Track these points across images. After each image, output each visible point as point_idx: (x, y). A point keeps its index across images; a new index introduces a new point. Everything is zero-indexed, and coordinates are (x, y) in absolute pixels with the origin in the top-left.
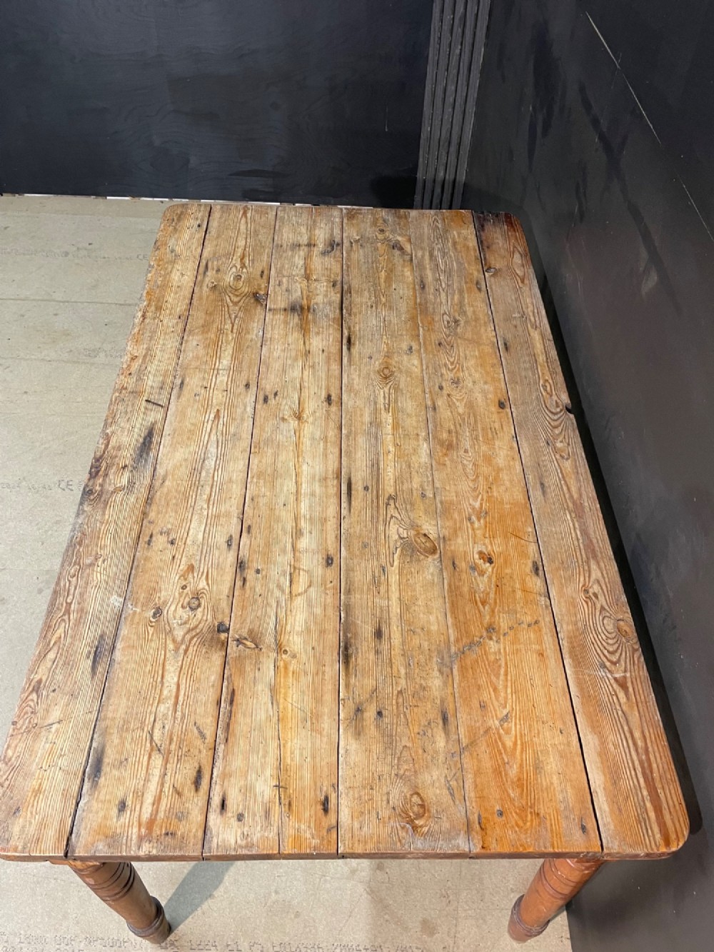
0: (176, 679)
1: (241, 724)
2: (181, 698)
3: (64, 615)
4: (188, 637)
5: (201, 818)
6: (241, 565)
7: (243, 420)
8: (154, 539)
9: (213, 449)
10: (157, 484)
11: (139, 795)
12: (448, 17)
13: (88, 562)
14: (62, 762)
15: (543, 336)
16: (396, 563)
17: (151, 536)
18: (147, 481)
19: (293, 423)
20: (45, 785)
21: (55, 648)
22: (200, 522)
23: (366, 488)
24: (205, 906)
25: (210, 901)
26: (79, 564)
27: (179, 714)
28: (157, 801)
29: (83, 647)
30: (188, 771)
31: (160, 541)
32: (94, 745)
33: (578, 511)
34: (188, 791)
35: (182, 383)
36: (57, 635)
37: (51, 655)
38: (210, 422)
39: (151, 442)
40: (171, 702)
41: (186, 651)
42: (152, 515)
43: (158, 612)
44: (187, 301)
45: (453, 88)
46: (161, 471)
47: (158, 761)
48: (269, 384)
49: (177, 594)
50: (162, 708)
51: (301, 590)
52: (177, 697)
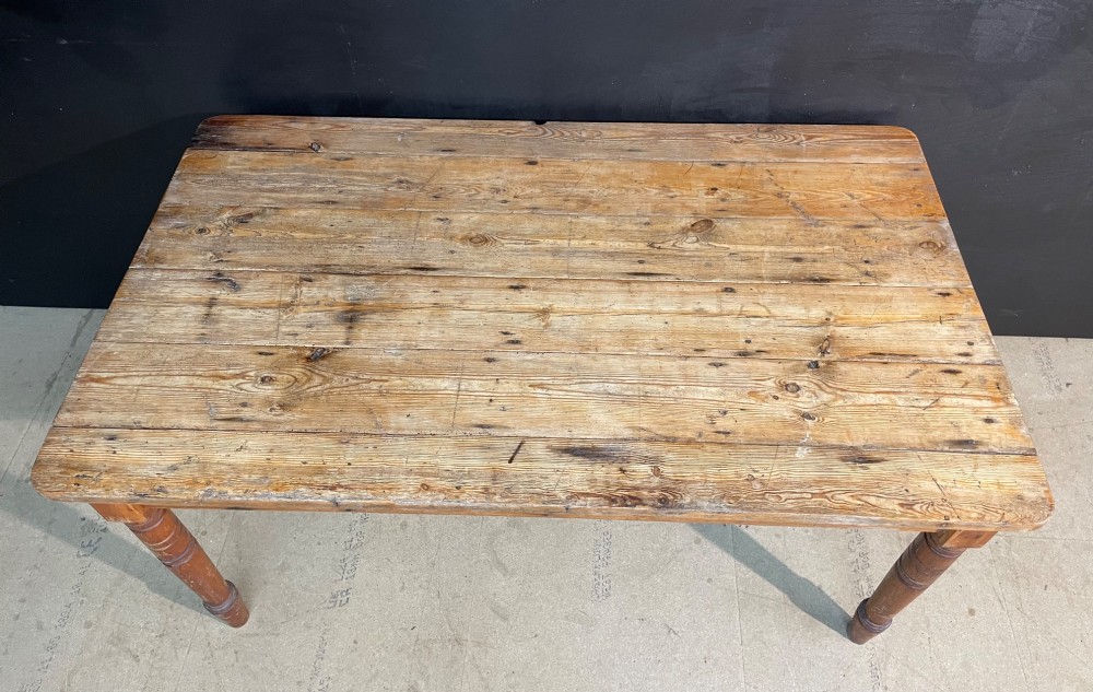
0: (872, 395)
1: (899, 346)
2: (888, 389)
3: (826, 497)
4: (827, 390)
5: (980, 368)
6: (744, 354)
7: (545, 362)
9: (593, 387)
10: (644, 434)
11: (976, 410)
13: (758, 486)
14: (969, 471)
16: (726, 246)
17: (718, 432)
18: (643, 445)
19: (553, 318)
20: (992, 480)
21: (864, 498)
22: (695, 391)
23: (641, 262)
26: (763, 495)
27: (902, 390)
28: (977, 397)
29: (858, 474)
30: (947, 379)
31: (722, 423)
32: (947, 448)
34: (962, 377)
35: (481, 426)
36: (850, 500)
37: (873, 500)
38: (550, 392)
39: (582, 449)
40: (893, 396)
41: (843, 390)
42: (689, 435)
43: (806, 416)
46: (627, 433)
47: (946, 400)
48: (490, 339)
49: (784, 403)
50: (900, 403)
51: (764, 310)
52: (887, 393)
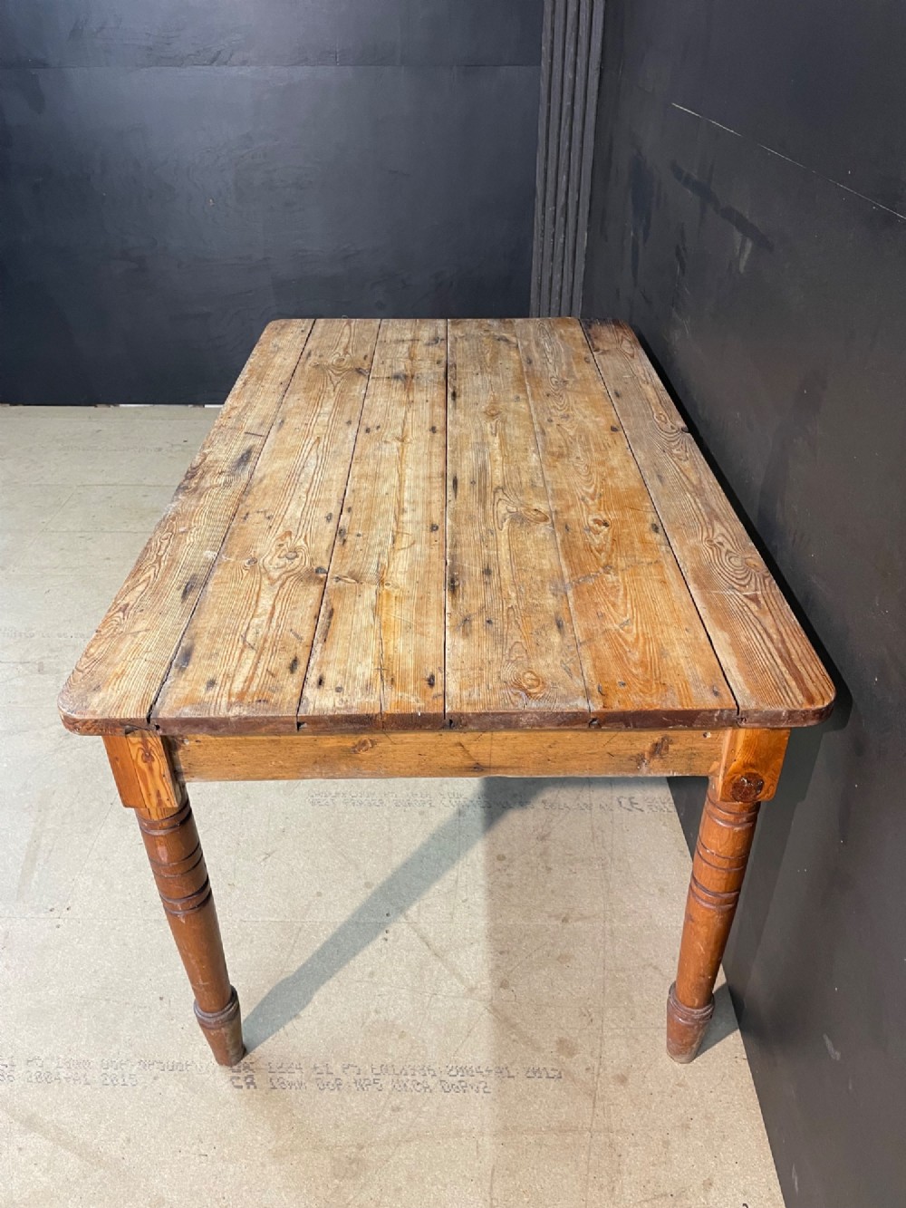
0: (271, 603)
1: (340, 628)
2: (276, 614)
3: (155, 562)
4: (284, 576)
5: (296, 691)
6: (340, 532)
7: (344, 443)
8: (250, 516)
10: (255, 482)
11: (230, 677)
12: (550, 209)
13: (182, 530)
14: (149, 656)
15: (655, 388)
16: (505, 528)
17: (247, 514)
18: (244, 481)
19: (396, 444)
20: (130, 671)
21: (145, 585)
22: (299, 505)
23: (473, 483)
24: (288, 1027)
25: (294, 1022)
26: (172, 532)
27: (274, 624)
28: (250, 680)
29: (178, 579)
30: (285, 659)
31: (256, 517)
32: (183, 644)
33: (699, 491)
34: (284, 673)
35: (283, 422)
36: (147, 575)
37: (140, 588)
38: (310, 444)
39: (249, 457)
40: (265, 618)
41: (282, 585)
42: (249, 501)
43: (254, 561)
44: (289, 375)
45: (559, 276)
46: (258, 475)
47: (251, 655)
48: (370, 421)
49: (273, 550)
50: (256, 621)
51: (404, 546)
52: (272, 614)
